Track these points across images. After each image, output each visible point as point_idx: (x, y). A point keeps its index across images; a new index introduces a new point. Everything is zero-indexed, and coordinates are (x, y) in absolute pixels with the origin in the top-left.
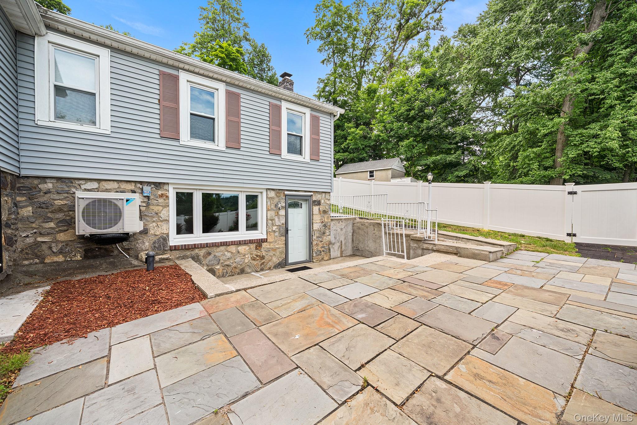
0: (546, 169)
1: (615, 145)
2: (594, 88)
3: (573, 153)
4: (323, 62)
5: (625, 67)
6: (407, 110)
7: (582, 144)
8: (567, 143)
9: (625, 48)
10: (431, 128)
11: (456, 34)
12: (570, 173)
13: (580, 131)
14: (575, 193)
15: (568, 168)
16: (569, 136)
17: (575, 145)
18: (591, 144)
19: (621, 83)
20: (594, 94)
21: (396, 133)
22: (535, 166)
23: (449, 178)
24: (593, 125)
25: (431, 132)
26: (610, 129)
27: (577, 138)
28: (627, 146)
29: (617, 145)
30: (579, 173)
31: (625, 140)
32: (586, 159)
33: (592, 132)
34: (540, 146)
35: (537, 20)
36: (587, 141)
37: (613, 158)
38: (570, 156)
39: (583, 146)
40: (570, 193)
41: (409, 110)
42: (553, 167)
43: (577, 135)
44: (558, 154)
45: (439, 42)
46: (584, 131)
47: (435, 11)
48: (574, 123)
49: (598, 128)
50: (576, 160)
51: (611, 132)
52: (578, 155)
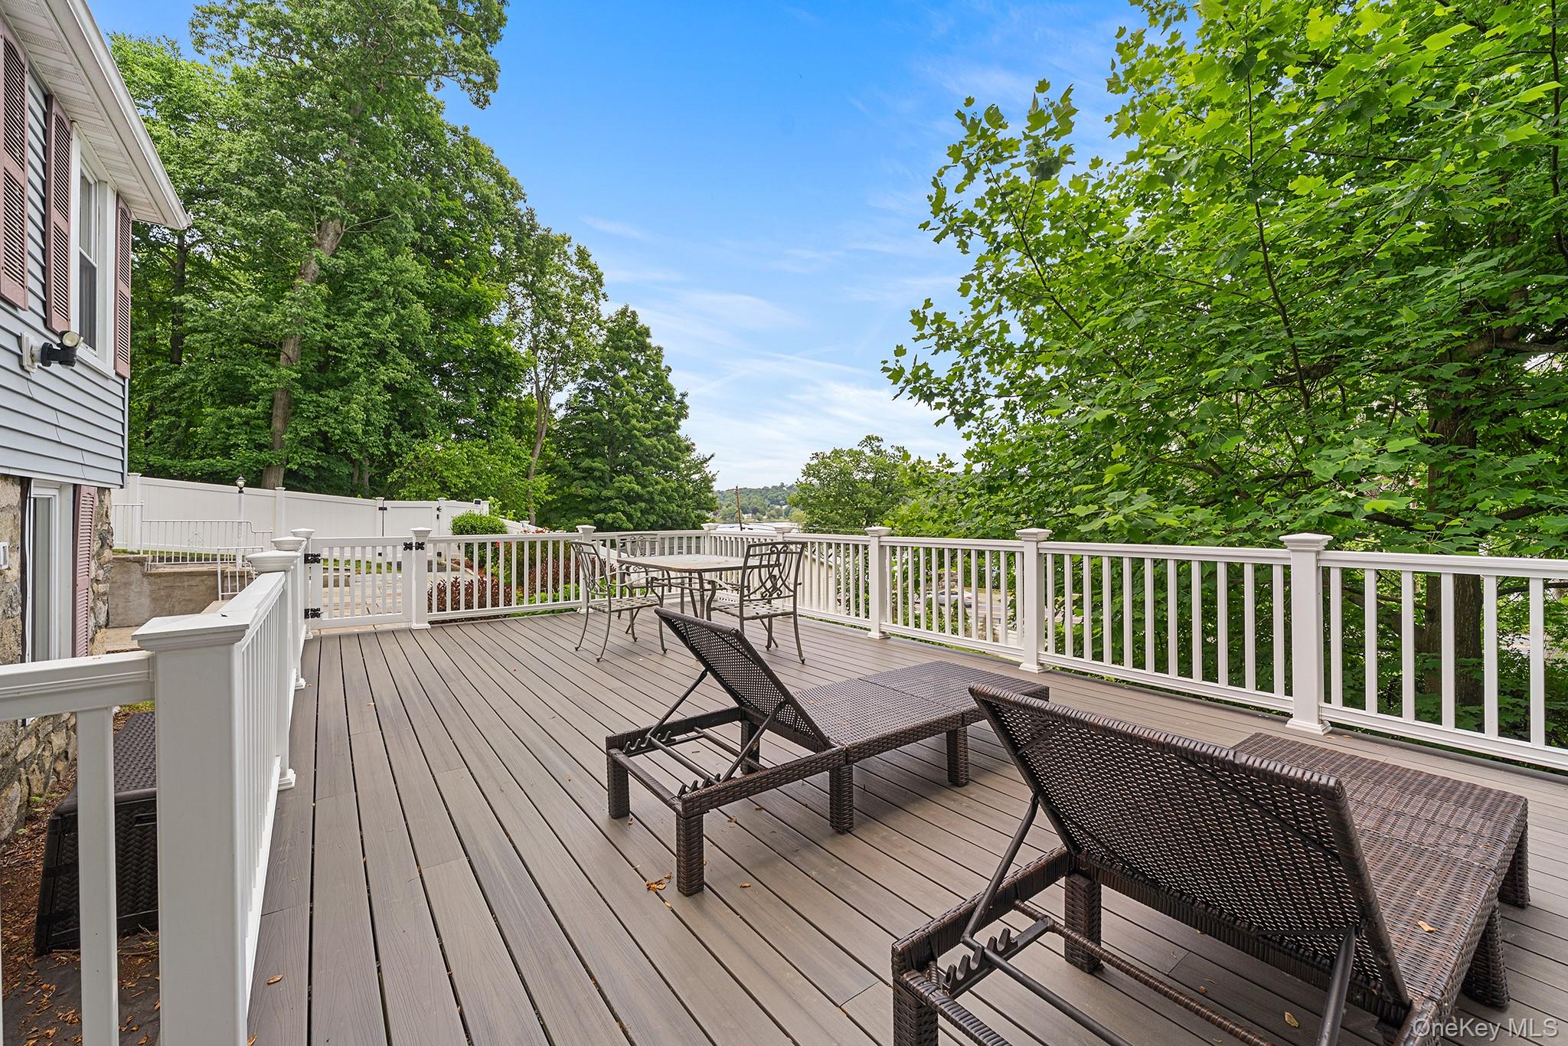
0: (260, 447)
1: (357, 428)
2: (336, 341)
3: (304, 430)
5: (367, 326)
7: (317, 417)
9: (366, 300)
13: (314, 397)
14: (385, 509)
15: (296, 453)
16: (299, 401)
17: (308, 417)
18: (330, 421)
19: (365, 344)
20: (335, 349)
22: (242, 439)
24: (331, 393)
26: (353, 405)
27: (311, 409)
29: (359, 429)
32: (322, 442)
33: (330, 403)
36: (324, 415)
38: (300, 433)
39: (321, 421)
40: (380, 508)
42: (272, 446)
43: (310, 402)
46: (320, 399)
48: (303, 381)
49: (338, 399)
50: (306, 442)
51: (356, 410)
52: (312, 434)
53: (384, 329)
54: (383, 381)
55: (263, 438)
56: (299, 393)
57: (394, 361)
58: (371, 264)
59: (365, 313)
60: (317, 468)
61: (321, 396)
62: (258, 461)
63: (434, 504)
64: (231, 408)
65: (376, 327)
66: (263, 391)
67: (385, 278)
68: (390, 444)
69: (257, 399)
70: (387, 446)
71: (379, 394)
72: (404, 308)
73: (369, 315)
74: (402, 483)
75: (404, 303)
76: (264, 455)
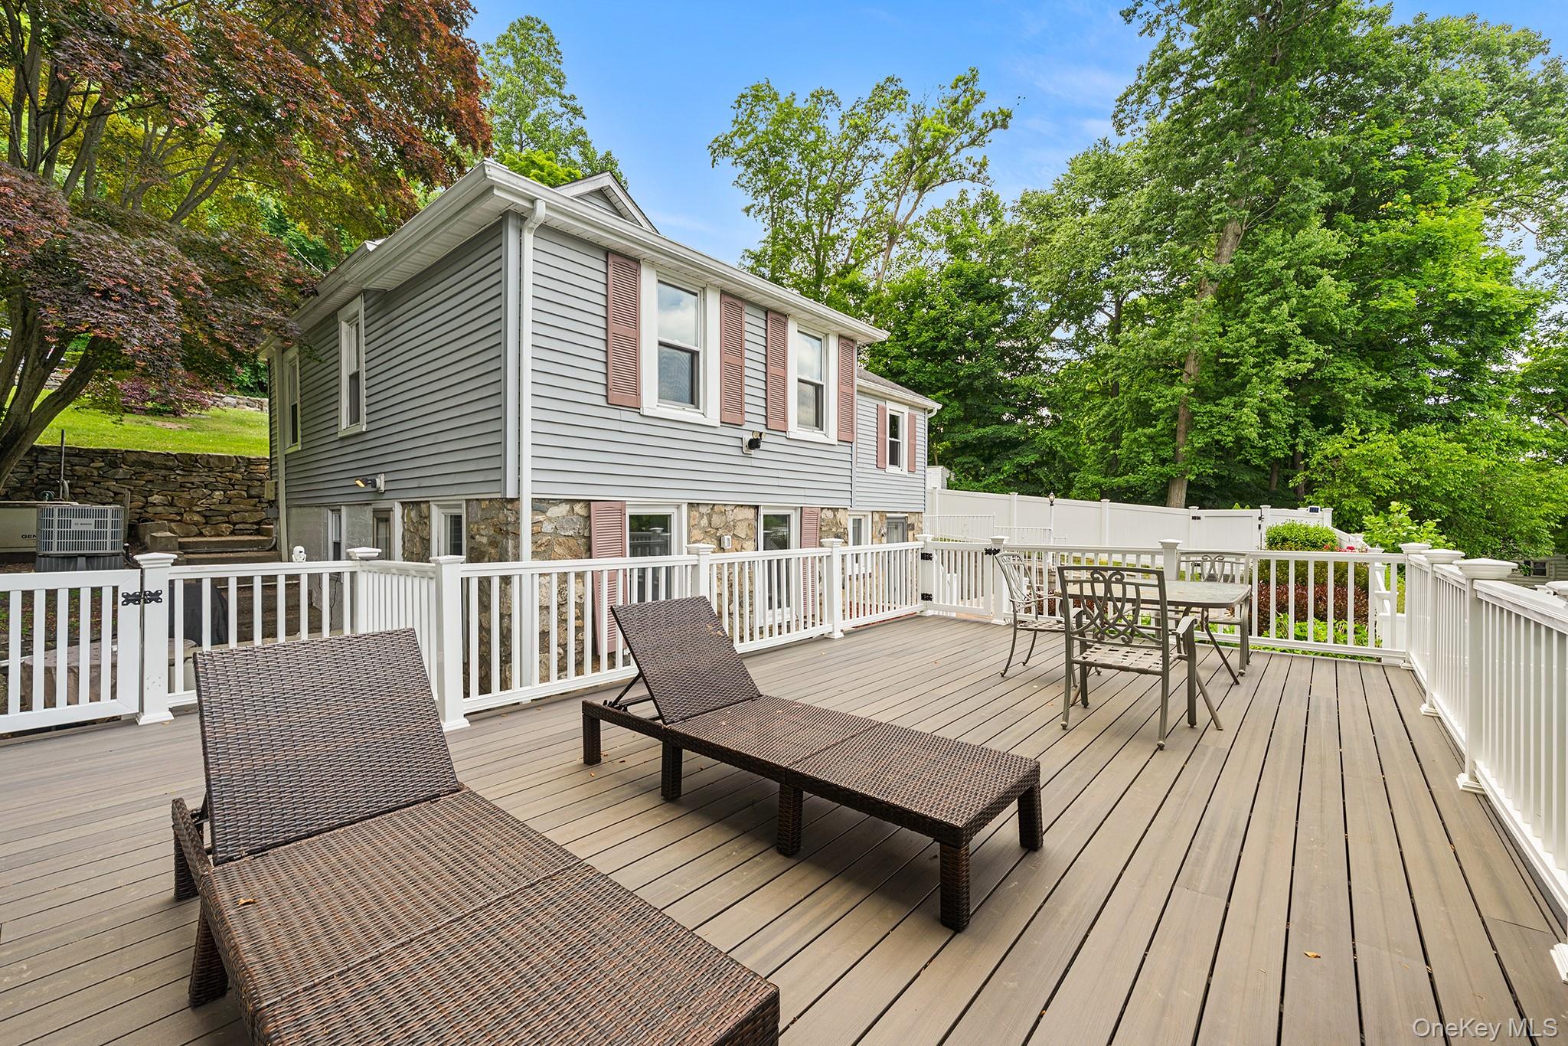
0: (1163, 462)
1: (1252, 434)
2: (1228, 347)
3: (1199, 442)
4: (747, 210)
5: (1262, 321)
6: (932, 339)
7: (1212, 427)
8: (1192, 426)
9: (1263, 294)
10: (978, 377)
11: (1016, 205)
12: (1196, 471)
13: (1209, 407)
14: (1199, 518)
15: (1194, 464)
16: (1194, 414)
17: (1202, 428)
18: (1224, 429)
19: (1260, 342)
20: (1226, 356)
21: (910, 379)
22: (1148, 457)
23: (1006, 468)
24: (1225, 401)
25: (977, 383)
26: (1245, 410)
27: (1205, 419)
28: (1269, 435)
29: (1255, 435)
30: (1209, 471)
31: (1265, 428)
32: (1217, 449)
33: (1224, 411)
34: (1155, 426)
35: (1150, 227)
36: (1218, 424)
37: (1251, 451)
38: (1196, 445)
39: (1214, 431)
40: (1194, 518)
41: (938, 339)
42: (1174, 460)
43: (1204, 413)
44: (1180, 439)
45: (979, 199)
46: (1215, 409)
47: (973, 142)
48: (1201, 393)
49: (1231, 406)
50: (1203, 452)
51: (1248, 414)
52: (1207, 444)
53: (1284, 320)
54: (1279, 377)
55: (1167, 453)
56: (1195, 406)
57: (1297, 351)
58: (1270, 252)
59: (1260, 308)
60: (1216, 477)
61: (1217, 405)
62: (1161, 475)
63: (1256, 512)
64: (1140, 430)
65: (1274, 319)
66: (1161, 411)
67: (1283, 263)
68: (1297, 444)
69: (1156, 418)
70: (1293, 447)
71: (1278, 391)
72: (1308, 288)
73: (1267, 309)
74: (1310, 486)
75: (1310, 282)
76: (1166, 469)
